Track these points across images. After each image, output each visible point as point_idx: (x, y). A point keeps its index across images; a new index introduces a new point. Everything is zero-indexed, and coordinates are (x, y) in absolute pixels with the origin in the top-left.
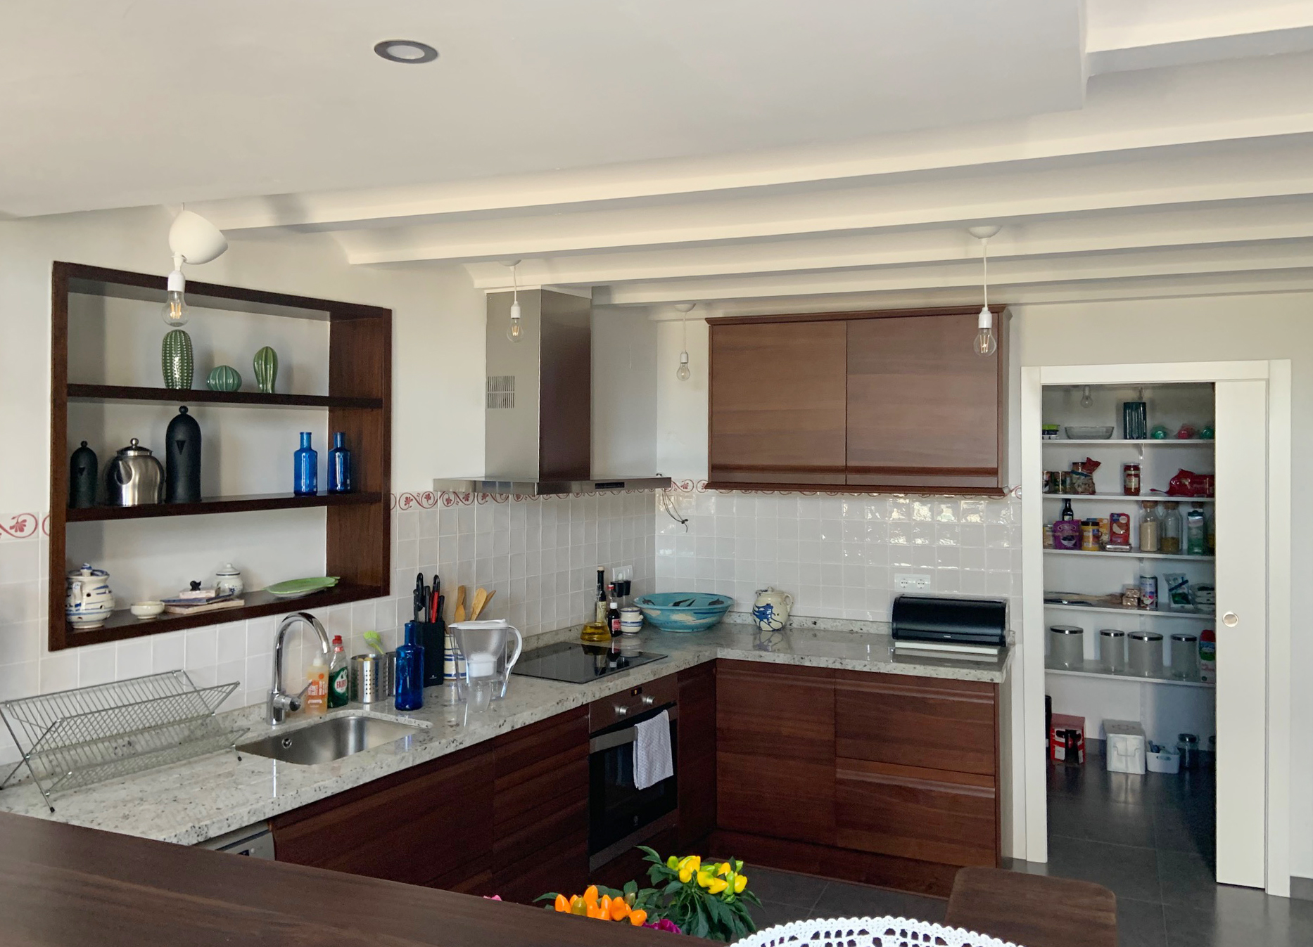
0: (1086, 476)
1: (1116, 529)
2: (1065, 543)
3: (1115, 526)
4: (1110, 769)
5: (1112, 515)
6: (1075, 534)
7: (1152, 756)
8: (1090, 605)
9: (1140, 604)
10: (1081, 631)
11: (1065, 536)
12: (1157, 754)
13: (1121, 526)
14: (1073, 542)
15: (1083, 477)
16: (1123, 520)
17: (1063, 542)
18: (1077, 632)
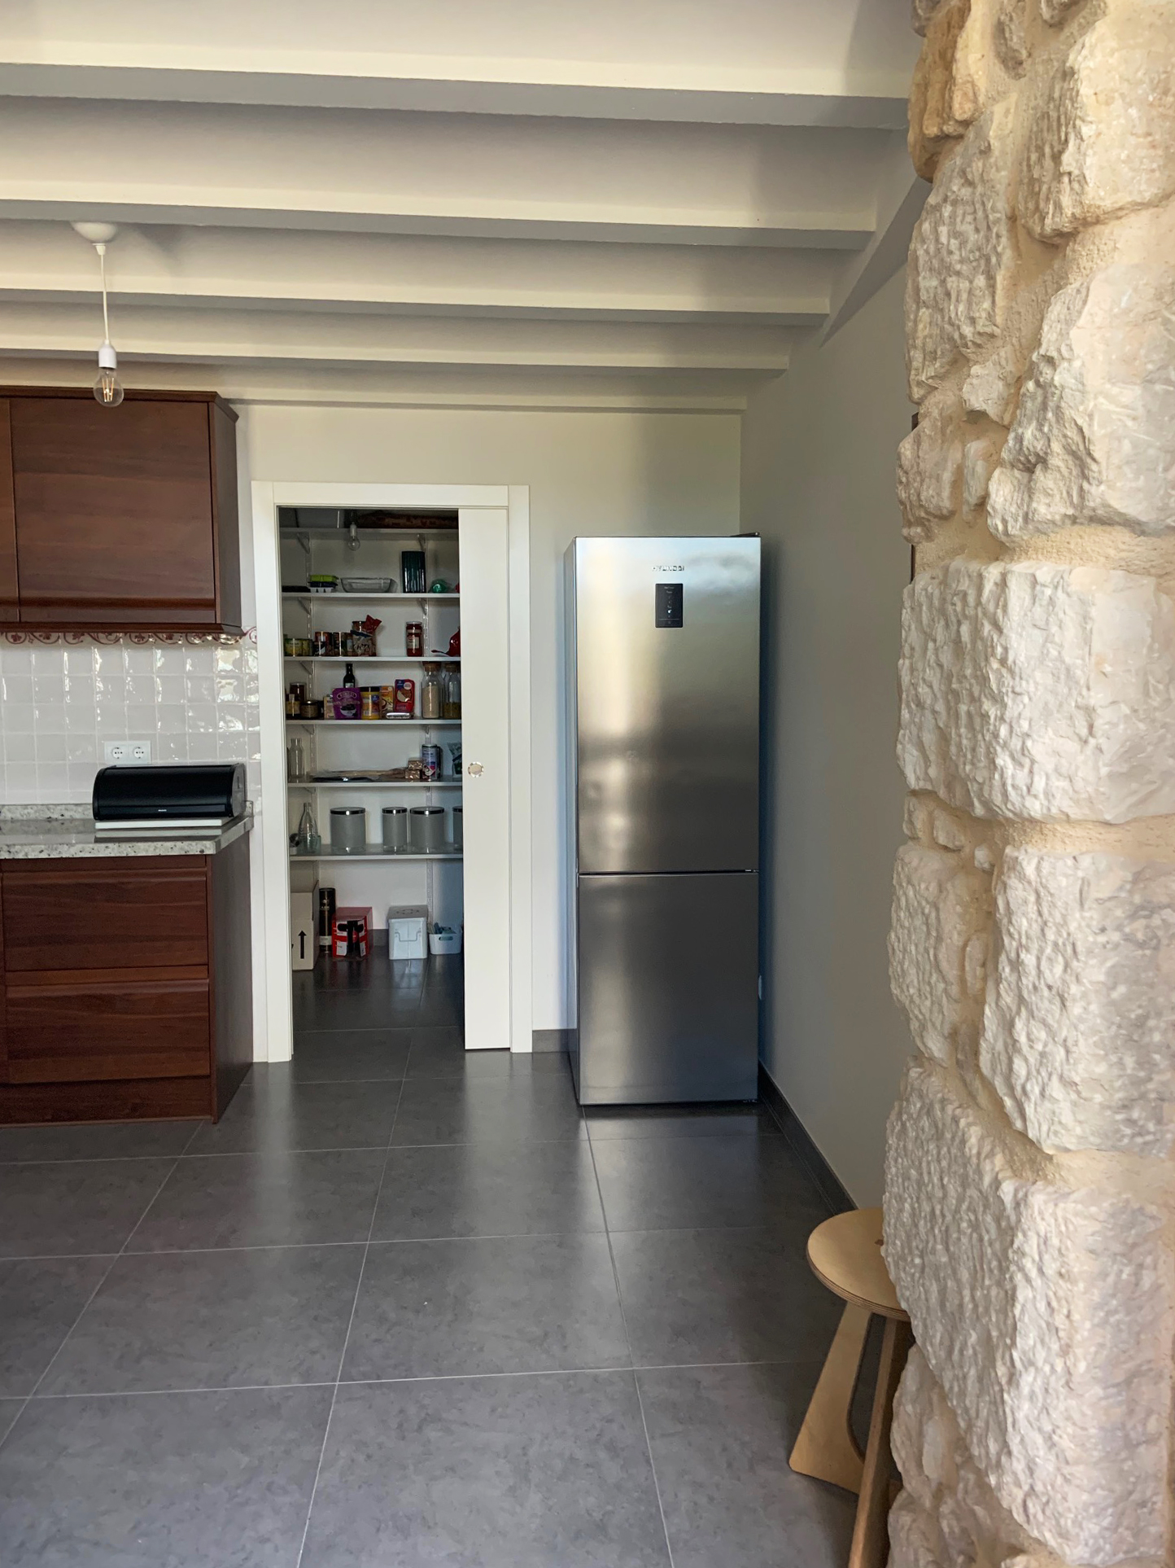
0: (366, 636)
1: (400, 696)
2: (344, 712)
3: (399, 693)
4: (391, 958)
5: (397, 681)
6: (355, 702)
7: (435, 938)
8: (371, 781)
9: (423, 777)
10: (362, 811)
11: (345, 705)
12: (440, 935)
13: (405, 693)
14: (354, 711)
15: (363, 638)
16: (407, 687)
17: (343, 712)
18: (359, 812)
